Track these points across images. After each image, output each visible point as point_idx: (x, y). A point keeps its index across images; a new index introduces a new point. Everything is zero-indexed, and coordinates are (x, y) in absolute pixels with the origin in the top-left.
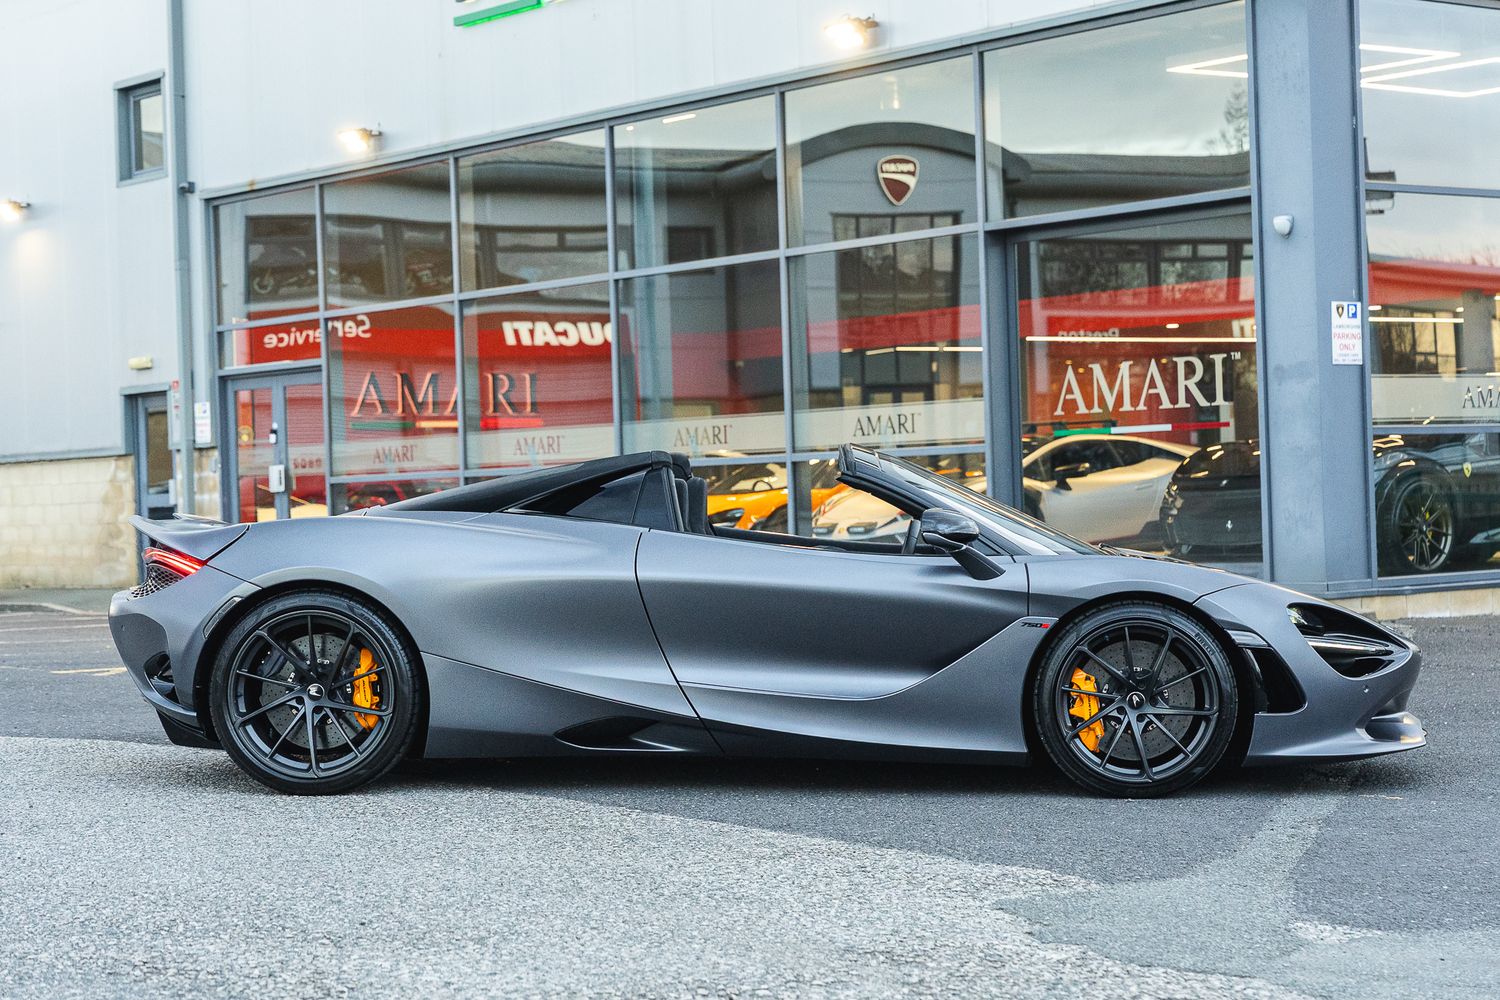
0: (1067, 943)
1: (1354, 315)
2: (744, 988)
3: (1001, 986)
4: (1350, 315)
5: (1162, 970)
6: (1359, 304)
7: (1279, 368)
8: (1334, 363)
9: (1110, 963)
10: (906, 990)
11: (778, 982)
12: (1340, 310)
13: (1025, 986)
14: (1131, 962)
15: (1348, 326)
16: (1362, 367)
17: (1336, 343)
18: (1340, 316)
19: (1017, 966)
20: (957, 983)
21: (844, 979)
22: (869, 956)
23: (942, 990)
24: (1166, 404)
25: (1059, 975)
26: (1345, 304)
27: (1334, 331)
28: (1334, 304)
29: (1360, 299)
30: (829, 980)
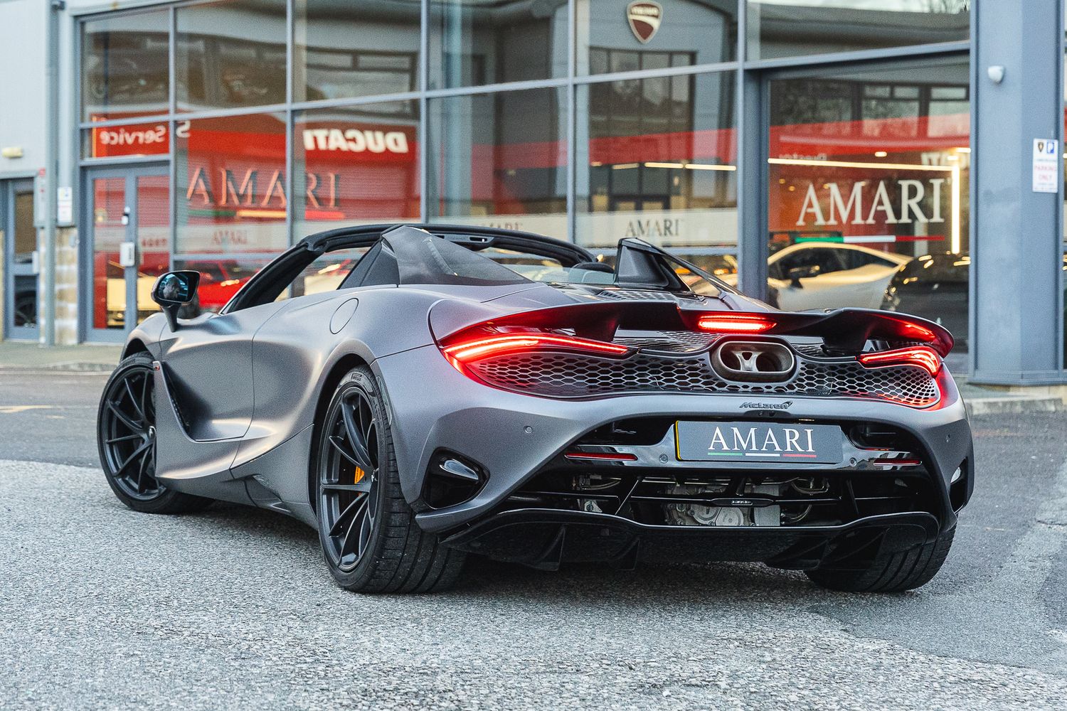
0: (876, 638)
1: (1052, 151)
2: (638, 660)
3: (837, 666)
4: (1049, 151)
5: (956, 660)
6: (1056, 142)
7: (988, 193)
8: (1034, 190)
9: (914, 653)
10: (764, 666)
11: (662, 658)
12: (1041, 146)
13: (855, 666)
14: (931, 653)
15: (1047, 160)
16: (1057, 195)
17: (1036, 174)
18: (1041, 151)
19: (844, 653)
20: (803, 662)
21: (712, 657)
22: (725, 641)
23: (792, 667)
24: (891, 219)
25: (879, 661)
26: (1045, 141)
27: (1035, 163)
28: (1036, 141)
29: (1057, 137)
30: (701, 657)
